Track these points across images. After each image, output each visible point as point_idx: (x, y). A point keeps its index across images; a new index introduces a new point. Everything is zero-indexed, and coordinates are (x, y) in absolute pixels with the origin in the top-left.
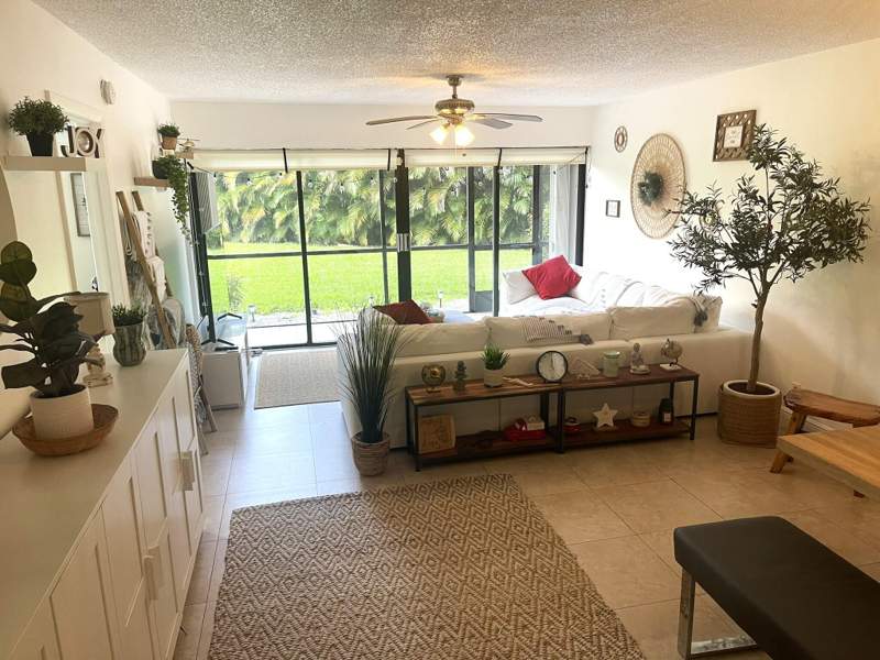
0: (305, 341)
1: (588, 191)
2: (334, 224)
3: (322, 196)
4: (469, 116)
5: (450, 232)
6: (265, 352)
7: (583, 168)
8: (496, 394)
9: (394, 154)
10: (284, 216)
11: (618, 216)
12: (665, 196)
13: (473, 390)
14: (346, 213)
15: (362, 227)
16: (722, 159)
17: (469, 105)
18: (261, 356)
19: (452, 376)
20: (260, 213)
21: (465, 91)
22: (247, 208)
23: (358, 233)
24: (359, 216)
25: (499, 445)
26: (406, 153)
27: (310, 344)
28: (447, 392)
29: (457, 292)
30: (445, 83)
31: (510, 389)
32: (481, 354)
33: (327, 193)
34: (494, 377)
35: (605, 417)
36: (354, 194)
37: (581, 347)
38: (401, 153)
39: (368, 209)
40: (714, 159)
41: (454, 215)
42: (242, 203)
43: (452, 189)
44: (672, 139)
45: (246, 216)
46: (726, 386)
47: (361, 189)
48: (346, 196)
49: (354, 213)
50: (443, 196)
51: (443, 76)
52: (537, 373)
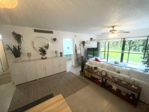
17: (115, 30)
26: (125, 38)
34: (96, 71)
35: (114, 87)
51: (110, 27)
52: (101, 73)
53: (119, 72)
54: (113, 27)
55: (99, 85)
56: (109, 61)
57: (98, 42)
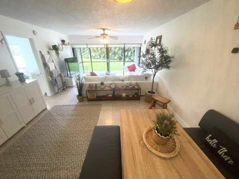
4: (107, 37)
7: (140, 48)
8: (102, 90)
9: (105, 45)
13: (98, 89)
17: (107, 35)
19: (94, 86)
20: (104, 55)
21: (106, 32)
25: (104, 98)
26: (108, 45)
28: (94, 89)
30: (102, 30)
31: (105, 89)
32: (100, 82)
34: (102, 87)
35: (124, 95)
37: (121, 82)
42: (101, 53)
46: (147, 91)
51: (101, 29)
52: (110, 87)
53: (123, 81)
54: (104, 30)
55: (111, 100)
56: (112, 72)
57: (74, 47)
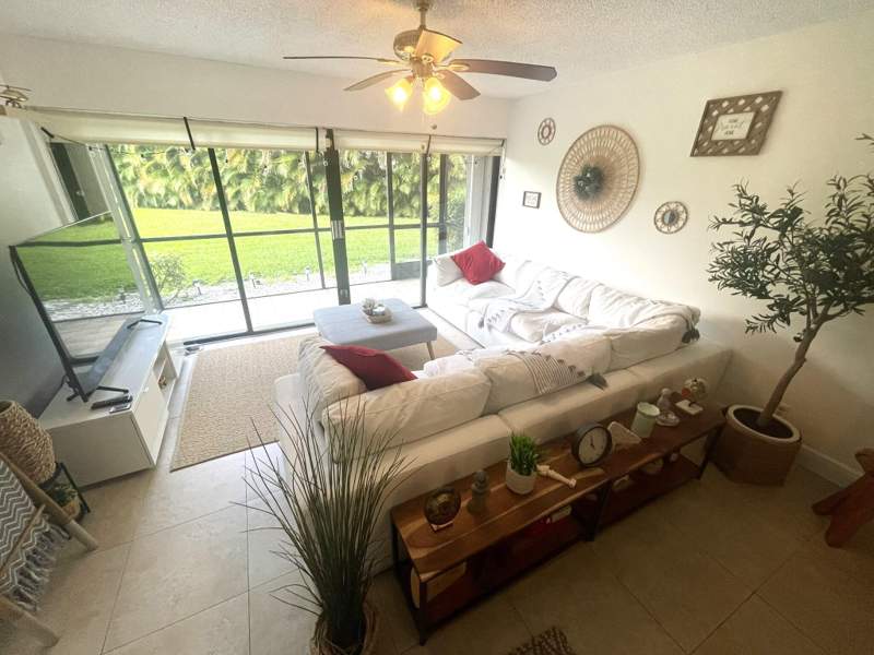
0: (244, 329)
1: (501, 182)
2: (272, 198)
3: (262, 177)
5: (356, 204)
6: (201, 347)
7: (497, 161)
9: (323, 134)
10: (234, 191)
11: (538, 207)
12: (606, 190)
13: (499, 509)
14: (281, 190)
15: (294, 201)
16: (704, 154)
18: (197, 352)
22: (204, 185)
23: (292, 204)
24: (291, 192)
26: (335, 134)
27: (250, 333)
29: (375, 258)
31: (548, 499)
33: (265, 174)
36: (286, 176)
38: (330, 134)
39: (297, 187)
40: (692, 155)
41: (359, 193)
43: (357, 174)
44: (623, 131)
45: (203, 191)
46: (731, 412)
47: (290, 172)
48: (281, 177)
49: (287, 189)
50: (351, 179)
